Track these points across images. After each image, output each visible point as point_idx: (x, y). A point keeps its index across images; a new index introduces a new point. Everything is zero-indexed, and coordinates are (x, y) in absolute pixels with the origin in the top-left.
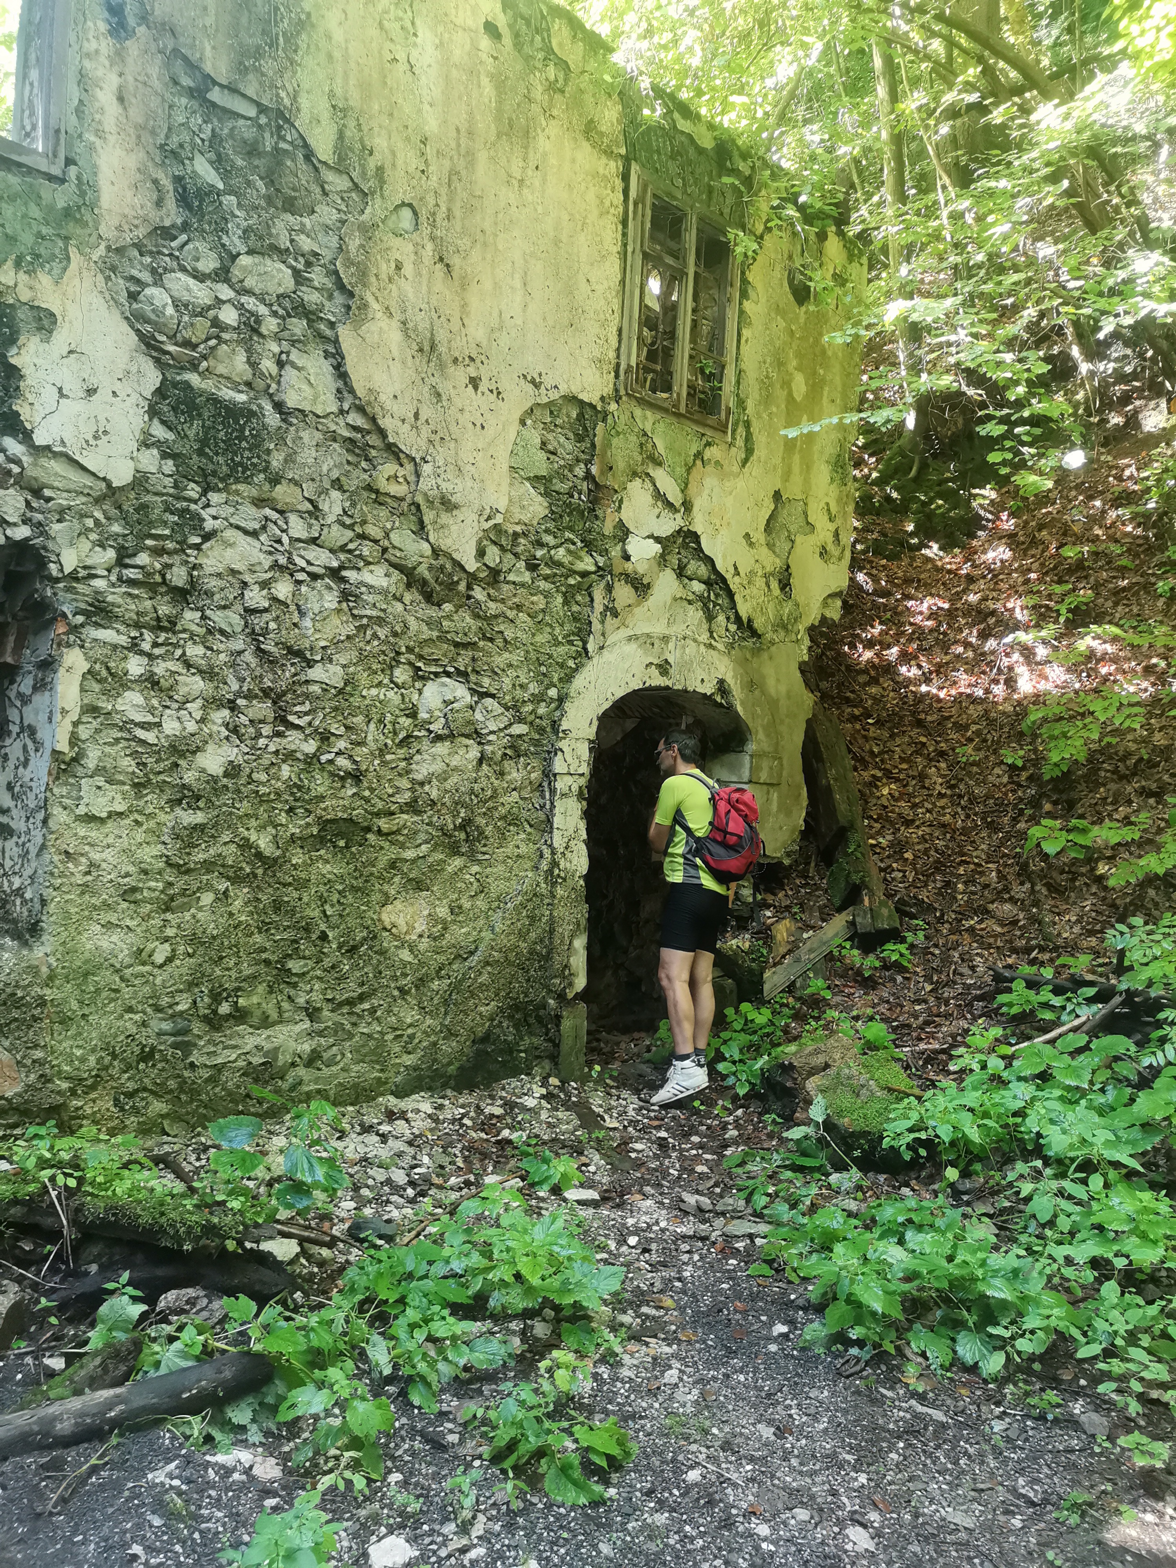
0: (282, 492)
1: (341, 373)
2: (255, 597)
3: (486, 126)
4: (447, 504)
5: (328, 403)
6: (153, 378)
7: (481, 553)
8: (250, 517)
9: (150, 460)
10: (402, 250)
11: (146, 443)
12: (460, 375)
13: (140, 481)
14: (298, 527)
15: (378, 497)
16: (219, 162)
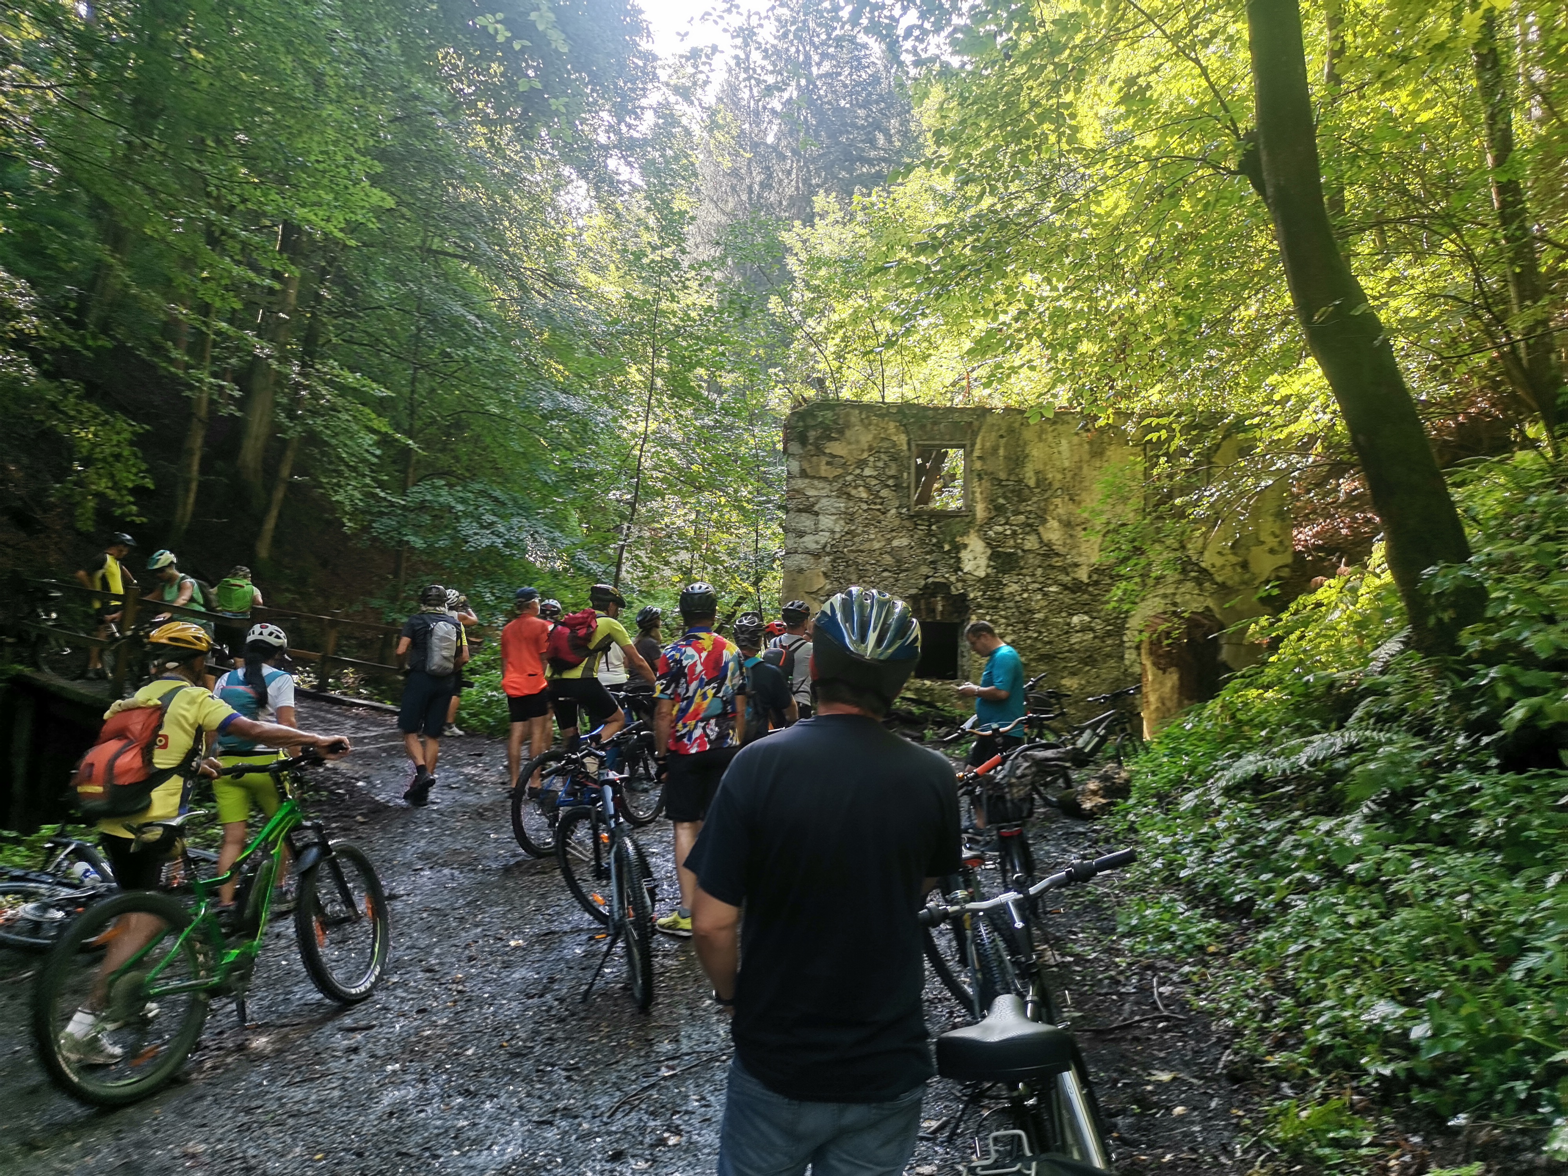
0: (1024, 571)
1: (1040, 538)
2: (1018, 598)
3: (1086, 457)
4: (1076, 565)
5: (1037, 546)
6: (989, 552)
7: (1090, 577)
8: (1015, 578)
9: (989, 570)
10: (1058, 501)
11: (988, 566)
12: (1079, 528)
13: (988, 575)
14: (1028, 579)
15: (1053, 567)
16: (1005, 498)
